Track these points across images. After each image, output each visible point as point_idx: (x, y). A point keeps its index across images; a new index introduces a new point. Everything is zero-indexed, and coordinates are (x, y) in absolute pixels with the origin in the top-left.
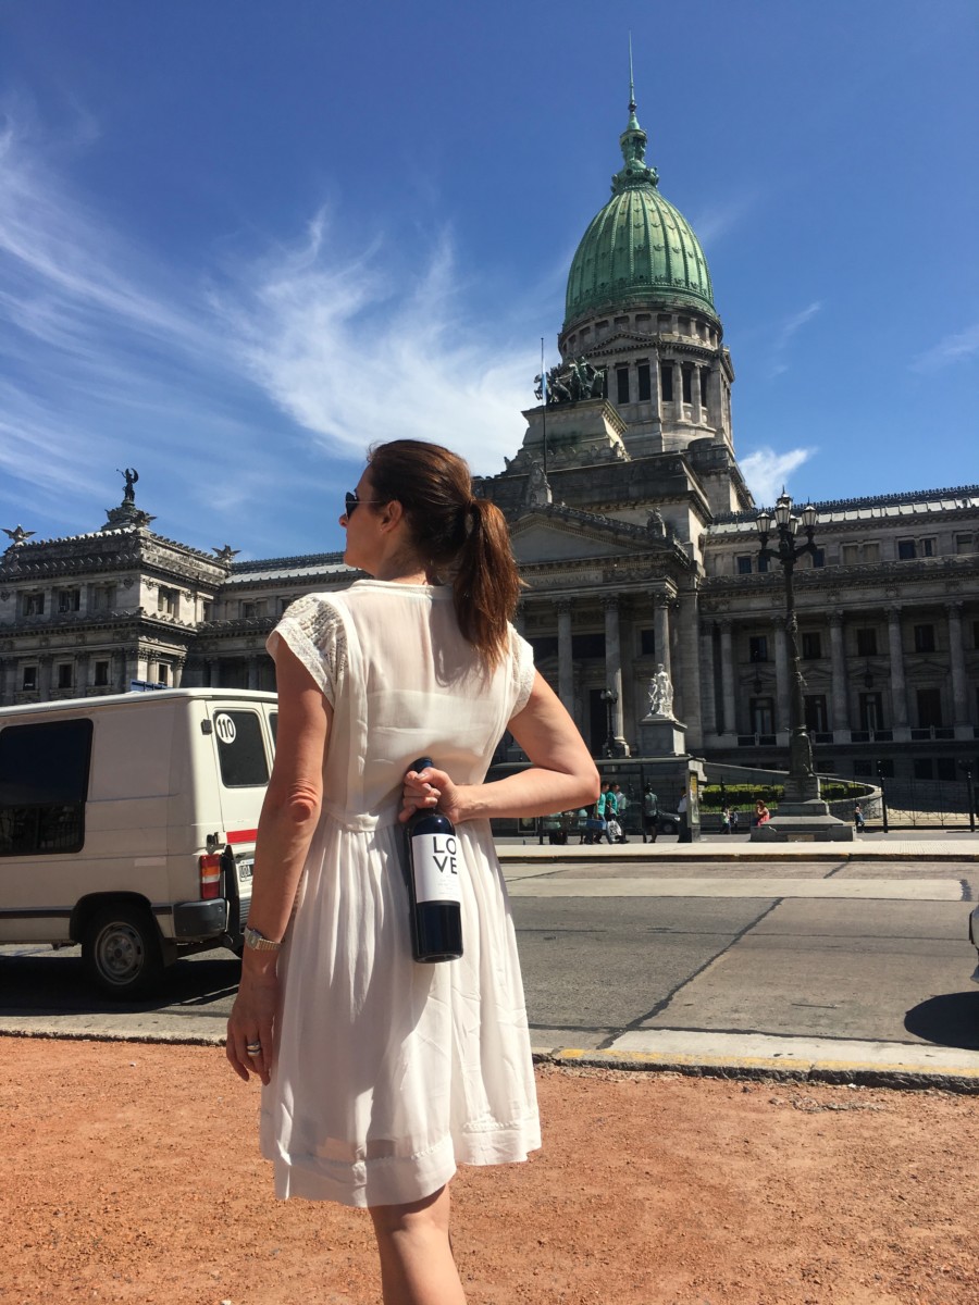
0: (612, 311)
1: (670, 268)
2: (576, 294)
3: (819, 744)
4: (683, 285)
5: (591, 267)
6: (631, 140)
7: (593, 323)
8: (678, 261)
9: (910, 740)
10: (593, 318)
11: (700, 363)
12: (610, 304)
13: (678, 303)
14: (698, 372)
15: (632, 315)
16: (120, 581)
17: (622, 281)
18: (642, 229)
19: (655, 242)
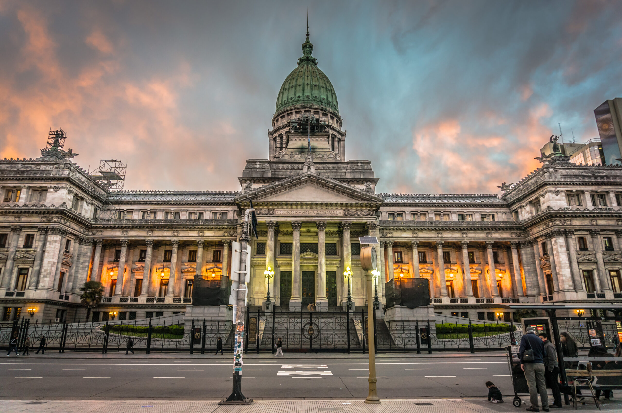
0: (303, 107)
1: (327, 96)
2: (285, 98)
3: (435, 304)
4: (332, 104)
5: (293, 88)
6: (308, 46)
7: (294, 111)
8: (329, 94)
9: (476, 303)
10: (295, 109)
11: (338, 136)
12: (303, 104)
13: (331, 110)
14: (337, 139)
15: (312, 111)
16: (51, 187)
17: (308, 96)
18: (316, 78)
19: (321, 85)
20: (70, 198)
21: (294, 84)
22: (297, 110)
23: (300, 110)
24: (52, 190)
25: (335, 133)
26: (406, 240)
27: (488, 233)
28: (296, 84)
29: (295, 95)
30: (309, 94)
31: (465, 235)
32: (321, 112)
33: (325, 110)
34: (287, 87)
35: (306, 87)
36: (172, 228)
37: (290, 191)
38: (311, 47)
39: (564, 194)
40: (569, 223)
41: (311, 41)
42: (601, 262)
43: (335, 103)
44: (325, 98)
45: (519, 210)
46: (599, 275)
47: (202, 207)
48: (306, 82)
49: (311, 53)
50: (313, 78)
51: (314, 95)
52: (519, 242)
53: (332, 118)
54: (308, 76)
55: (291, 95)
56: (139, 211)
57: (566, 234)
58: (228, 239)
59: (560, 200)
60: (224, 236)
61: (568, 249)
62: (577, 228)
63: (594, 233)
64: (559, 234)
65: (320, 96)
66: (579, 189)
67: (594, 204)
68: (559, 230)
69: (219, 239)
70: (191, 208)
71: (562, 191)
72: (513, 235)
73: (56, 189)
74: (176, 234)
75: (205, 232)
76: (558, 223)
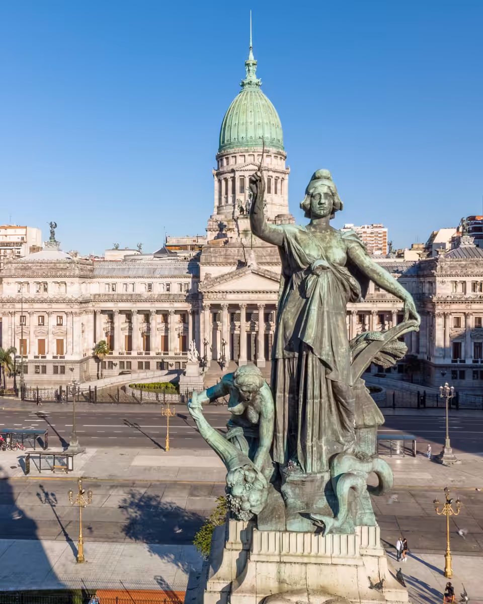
0: (247, 151)
6: (251, 64)
11: (281, 176)
12: (247, 148)
14: (280, 180)
21: (237, 122)
27: (394, 304)
30: (252, 135)
31: (374, 306)
39: (449, 284)
40: (447, 307)
46: (465, 346)
51: (257, 135)
57: (445, 316)
59: (444, 289)
60: (189, 307)
61: (444, 326)
62: (454, 311)
63: (467, 315)
66: (463, 280)
67: (474, 290)
68: (439, 313)
69: (185, 309)
71: (449, 281)
74: (153, 305)
75: (174, 303)
76: (439, 307)
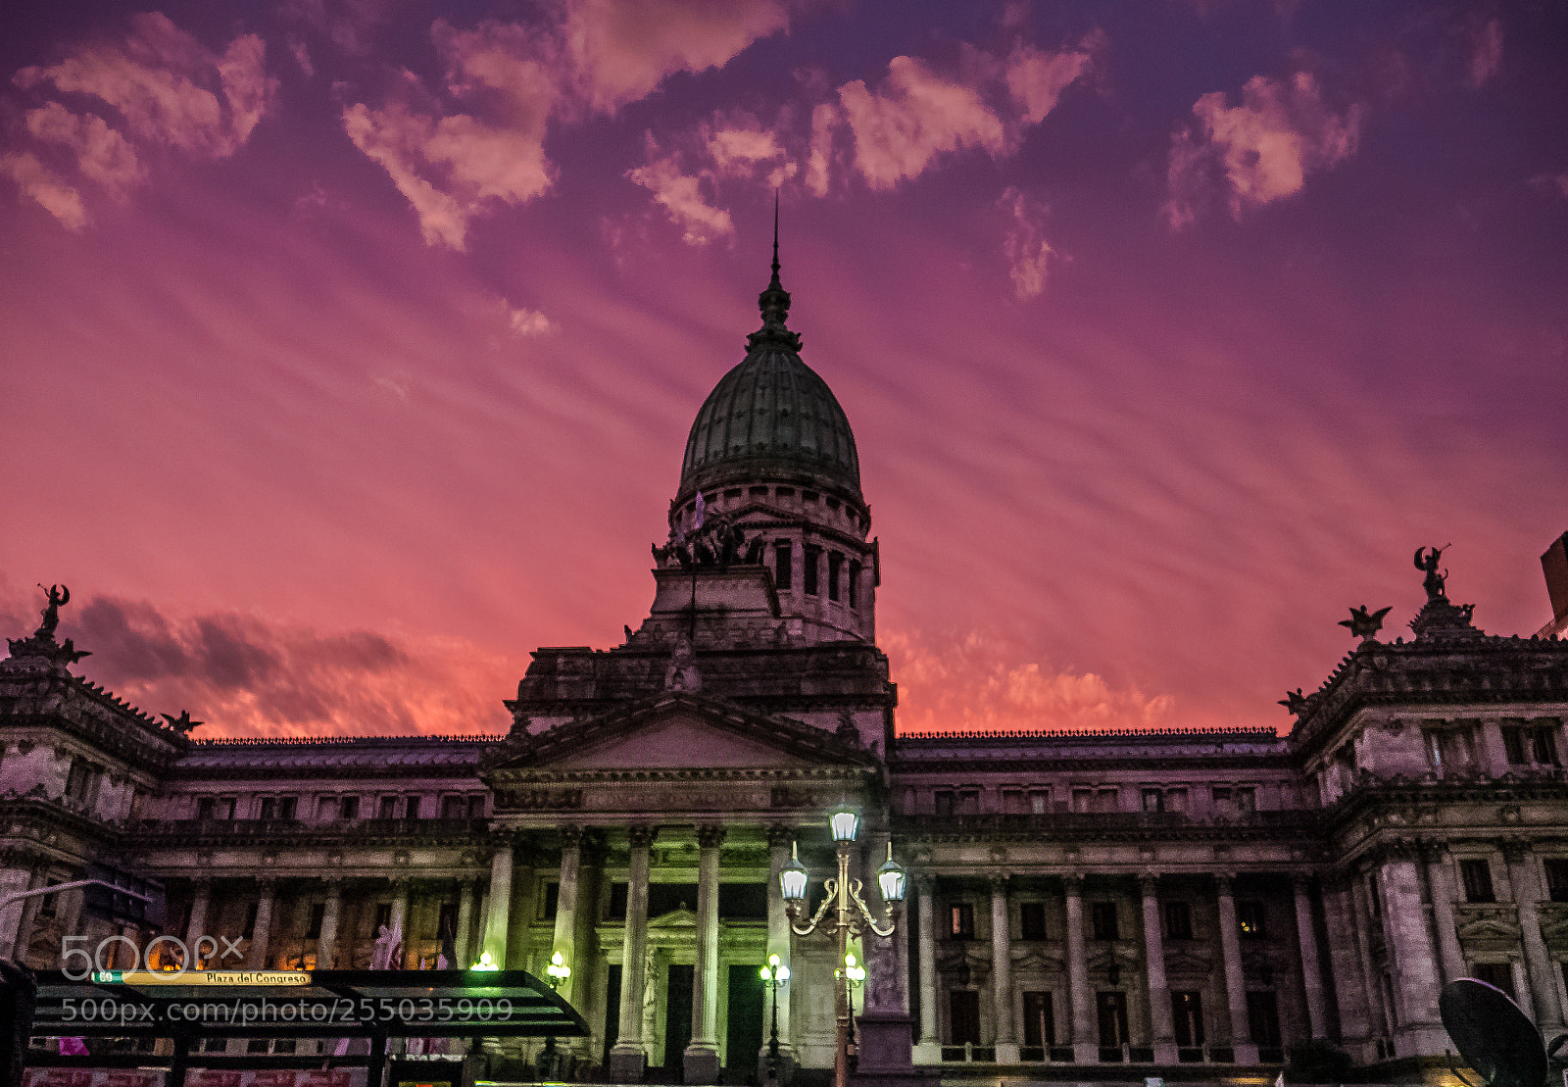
0: (746, 479)
1: (818, 440)
2: (700, 454)
3: (1055, 1064)
4: (834, 462)
5: (722, 425)
6: (773, 299)
7: (722, 489)
8: (827, 434)
9: (1177, 1063)
10: (722, 485)
11: (850, 554)
12: (745, 471)
13: (829, 481)
14: (846, 565)
15: (772, 487)
16: (13, 742)
17: (761, 446)
18: (788, 392)
19: (803, 410)
20: (60, 769)
21: (724, 413)
22: (730, 488)
23: (737, 486)
24: (15, 750)
25: (840, 547)
26: (972, 872)
27: (1218, 849)
28: (730, 414)
29: (726, 445)
30: (765, 441)
31: (1147, 855)
32: (799, 490)
33: (808, 482)
34: (706, 421)
35: (757, 418)
36: (326, 844)
37: (628, 739)
38: (784, 301)
39: (1416, 730)
40: (1429, 818)
41: (786, 286)
42: (1534, 937)
43: (844, 459)
44: (813, 446)
45: (1320, 776)
46: (1529, 979)
47: (417, 781)
48: (758, 406)
49: (782, 317)
50: (780, 392)
51: (779, 442)
52: (1315, 873)
53: (833, 504)
54: (763, 388)
55: (717, 445)
56: (253, 796)
57: (1424, 854)
58: (471, 872)
59: (1401, 749)
60: (463, 864)
61: (1428, 897)
62: (1457, 833)
63: (1513, 850)
64: (1398, 852)
65: (798, 443)
66: (1466, 715)
67: (1516, 755)
68: (1399, 841)
69: (448, 874)
70: (387, 786)
71: (1410, 721)
72: (1297, 853)
73: (26, 747)
74: (336, 860)
75: (412, 853)
76: (1394, 818)
